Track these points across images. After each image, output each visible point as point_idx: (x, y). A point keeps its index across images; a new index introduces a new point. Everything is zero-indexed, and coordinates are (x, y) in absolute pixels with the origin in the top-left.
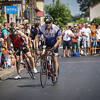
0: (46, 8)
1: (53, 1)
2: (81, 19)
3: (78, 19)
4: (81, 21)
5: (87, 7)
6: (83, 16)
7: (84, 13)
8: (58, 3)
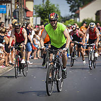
0: (36, 8)
1: (43, 1)
2: (71, 20)
3: (68, 20)
4: (71, 21)
5: (77, 8)
6: (73, 17)
7: (74, 14)
8: (48, 3)
